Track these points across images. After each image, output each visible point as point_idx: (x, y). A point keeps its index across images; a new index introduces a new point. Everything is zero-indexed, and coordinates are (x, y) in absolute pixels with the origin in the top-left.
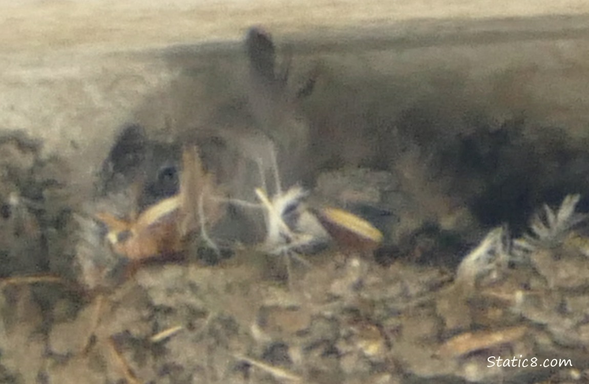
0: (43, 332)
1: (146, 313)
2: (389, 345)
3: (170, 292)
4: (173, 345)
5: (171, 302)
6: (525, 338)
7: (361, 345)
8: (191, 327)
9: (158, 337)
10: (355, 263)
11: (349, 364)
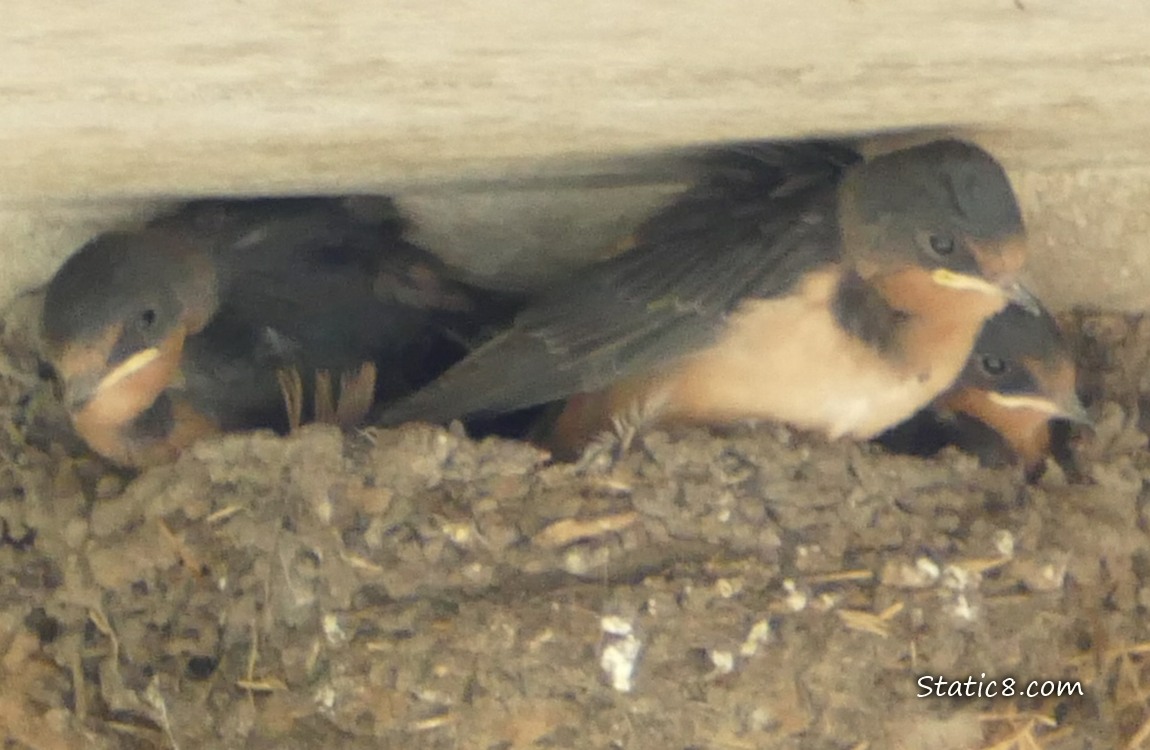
0: (87, 511)
1: (202, 490)
2: (478, 530)
3: (230, 465)
4: (233, 526)
5: (232, 478)
6: (635, 527)
7: (447, 529)
8: (253, 506)
9: (213, 518)
10: (443, 439)
11: (433, 551)
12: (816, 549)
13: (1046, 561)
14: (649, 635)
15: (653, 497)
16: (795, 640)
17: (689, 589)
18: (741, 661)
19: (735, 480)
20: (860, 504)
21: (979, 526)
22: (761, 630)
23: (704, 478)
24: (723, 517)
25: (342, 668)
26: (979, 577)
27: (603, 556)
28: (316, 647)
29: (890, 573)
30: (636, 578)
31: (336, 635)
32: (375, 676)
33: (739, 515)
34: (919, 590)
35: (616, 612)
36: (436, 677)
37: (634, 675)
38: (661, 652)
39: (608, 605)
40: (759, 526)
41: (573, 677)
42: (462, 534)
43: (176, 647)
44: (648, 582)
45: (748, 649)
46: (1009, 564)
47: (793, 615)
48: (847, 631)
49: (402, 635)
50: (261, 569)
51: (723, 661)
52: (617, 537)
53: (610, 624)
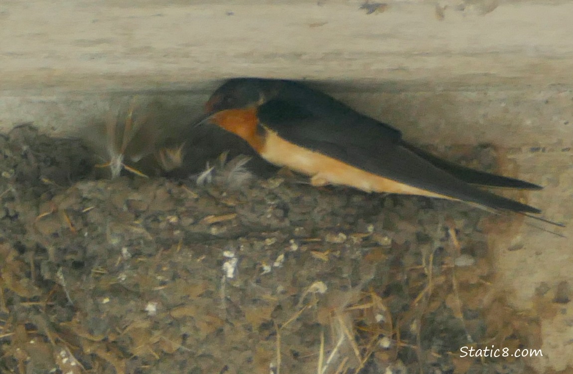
0: (37, 206)
1: (79, 200)
2: (179, 218)
3: (90, 192)
4: (91, 213)
5: (89, 196)
6: (236, 218)
7: (169, 217)
8: (98, 206)
9: (85, 211)
10: (168, 183)
11: (163, 225)
12: (302, 228)
13: (384, 235)
14: (241, 258)
15: (243, 208)
16: (293, 261)
17: (255, 242)
18: (273, 268)
19: (273, 203)
20: (318, 212)
21: (361, 221)
22: (281, 257)
23: (262, 202)
24: (269, 216)
25: (129, 267)
26: (361, 240)
27: (224, 230)
28: (119, 259)
29: (328, 238)
30: (236, 238)
31: (126, 255)
32: (139, 270)
33: (275, 216)
34: (339, 244)
35: (228, 250)
36: (163, 271)
37: (235, 273)
38: (245, 264)
39: (226, 247)
40: (282, 219)
41: (213, 272)
42: (174, 220)
43: (68, 257)
44: (240, 239)
45: (276, 264)
46: (372, 235)
47: (293, 252)
48: (312, 259)
49: (150, 255)
50: (100, 229)
51: (267, 268)
52: (230, 222)
53: (226, 254)
